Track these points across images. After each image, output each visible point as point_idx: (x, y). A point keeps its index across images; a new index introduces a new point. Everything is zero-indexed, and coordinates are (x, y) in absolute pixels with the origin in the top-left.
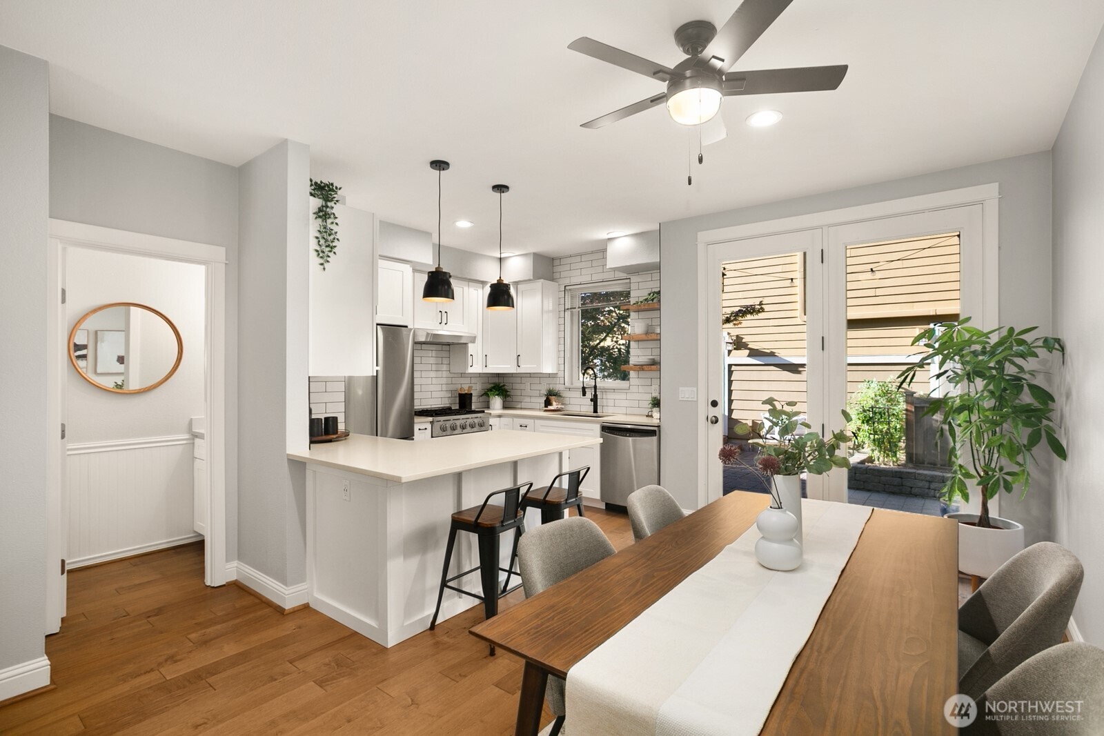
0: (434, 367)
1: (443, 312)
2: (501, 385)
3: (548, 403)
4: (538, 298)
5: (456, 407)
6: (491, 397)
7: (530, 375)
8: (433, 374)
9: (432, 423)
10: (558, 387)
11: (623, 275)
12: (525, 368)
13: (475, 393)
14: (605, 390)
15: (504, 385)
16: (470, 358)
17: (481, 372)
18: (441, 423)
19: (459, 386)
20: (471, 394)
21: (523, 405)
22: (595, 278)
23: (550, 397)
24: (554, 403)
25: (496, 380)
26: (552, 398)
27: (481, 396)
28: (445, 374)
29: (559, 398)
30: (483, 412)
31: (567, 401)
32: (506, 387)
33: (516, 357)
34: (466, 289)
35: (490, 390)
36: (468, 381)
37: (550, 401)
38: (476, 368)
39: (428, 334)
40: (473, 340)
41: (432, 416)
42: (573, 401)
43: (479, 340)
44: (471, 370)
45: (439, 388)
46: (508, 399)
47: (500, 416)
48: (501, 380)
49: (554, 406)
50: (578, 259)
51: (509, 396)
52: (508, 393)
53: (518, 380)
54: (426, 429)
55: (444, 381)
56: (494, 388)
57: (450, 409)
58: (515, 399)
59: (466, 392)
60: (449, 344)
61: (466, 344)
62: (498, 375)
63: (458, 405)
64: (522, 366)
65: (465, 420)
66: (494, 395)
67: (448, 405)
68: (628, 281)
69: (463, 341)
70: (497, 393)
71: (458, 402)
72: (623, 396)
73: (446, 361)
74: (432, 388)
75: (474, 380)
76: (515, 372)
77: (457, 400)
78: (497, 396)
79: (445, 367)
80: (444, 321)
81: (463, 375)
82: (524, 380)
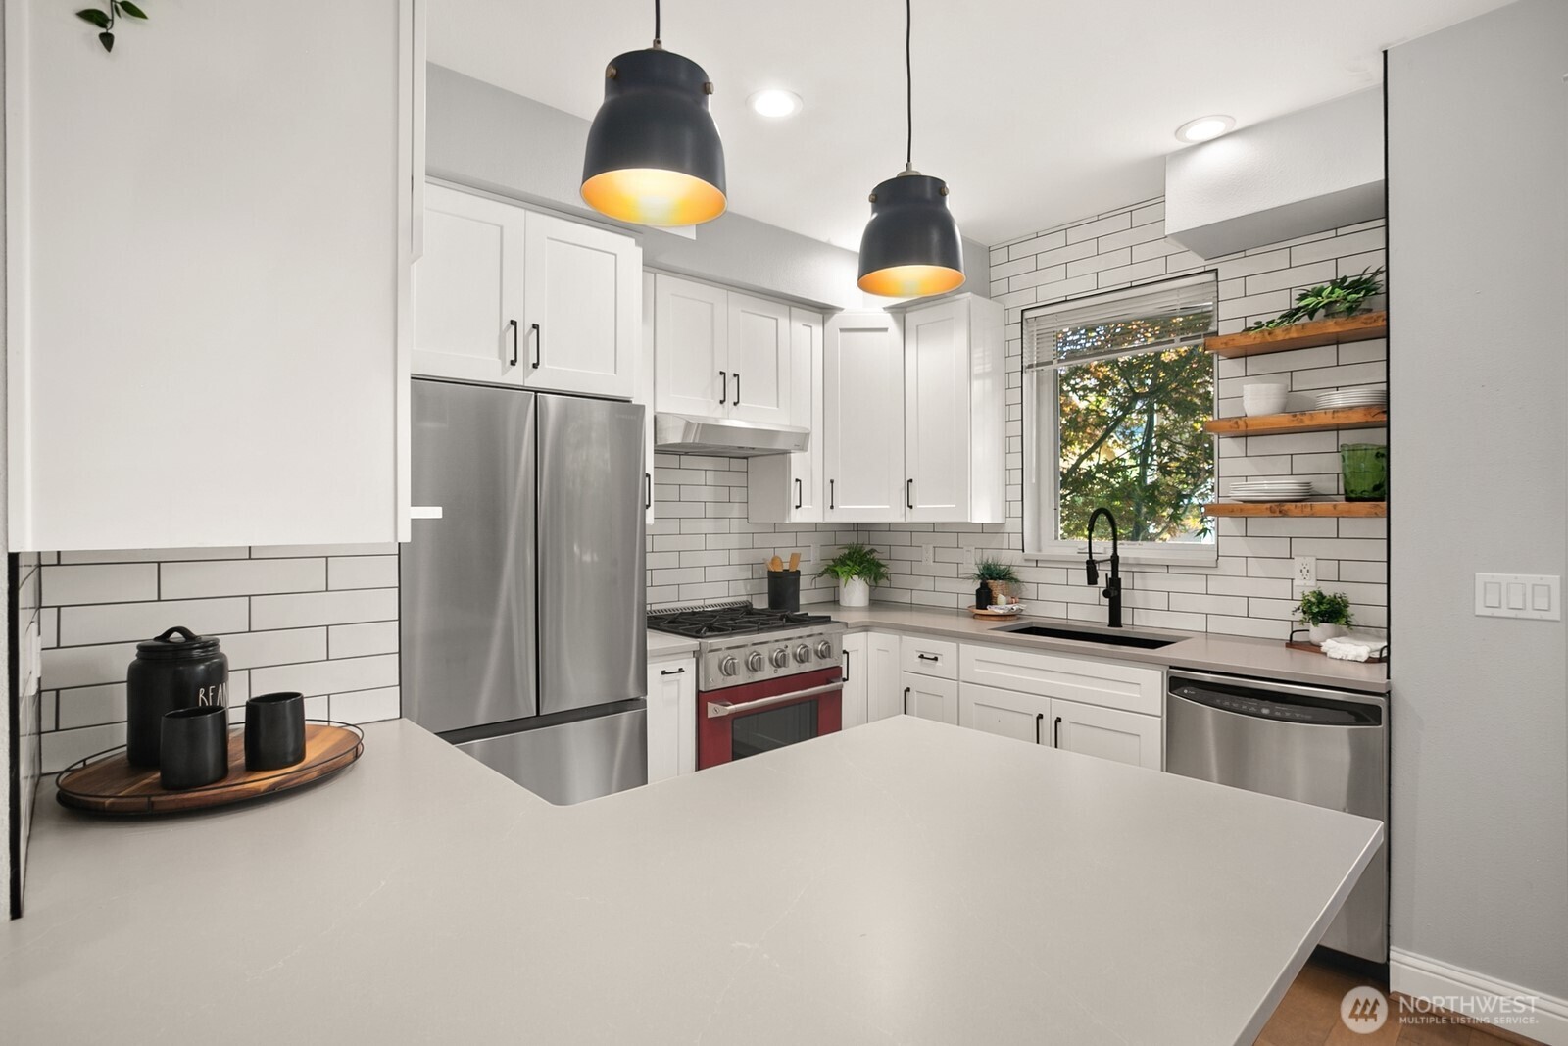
0: (711, 510)
1: (729, 376)
2: (867, 548)
3: (984, 597)
4: (958, 341)
5: (761, 603)
6: (843, 580)
7: (934, 528)
8: (707, 526)
9: (698, 655)
10: (1006, 558)
11: (1197, 262)
12: (927, 510)
13: (804, 569)
14: (1142, 567)
15: (872, 551)
16: (794, 487)
17: (821, 520)
18: (721, 654)
19: (769, 554)
20: (798, 572)
21: (918, 598)
22: (1108, 281)
23: (991, 581)
24: (1001, 599)
25: (851, 539)
26: (996, 586)
27: (821, 575)
28: (736, 526)
29: (1013, 585)
30: (826, 620)
31: (1029, 591)
32: (876, 555)
33: (902, 484)
34: (784, 322)
35: (841, 561)
36: (789, 540)
37: (990, 591)
38: (811, 512)
39: (689, 425)
40: (802, 441)
41: (696, 635)
42: (1045, 592)
43: (816, 441)
44: (796, 517)
45: (721, 558)
46: (883, 582)
47: (866, 628)
48: (863, 538)
49: (1002, 605)
50: (1058, 240)
51: (883, 576)
52: (882, 569)
53: (905, 539)
54: (681, 671)
55: (734, 541)
56: (849, 556)
57: (747, 609)
58: (896, 581)
59: (786, 566)
60: (744, 455)
61: (786, 453)
62: (857, 528)
63: (766, 598)
64: (918, 506)
65: (782, 645)
66: (850, 574)
67: (744, 598)
68: (1211, 277)
69: (779, 445)
70: (857, 568)
71: (766, 590)
72: (1199, 585)
73: (738, 495)
74: (706, 558)
75: (803, 539)
76: (902, 520)
77: (765, 586)
78: (856, 577)
79: (736, 510)
80: (731, 397)
81: (778, 528)
82: (917, 539)
